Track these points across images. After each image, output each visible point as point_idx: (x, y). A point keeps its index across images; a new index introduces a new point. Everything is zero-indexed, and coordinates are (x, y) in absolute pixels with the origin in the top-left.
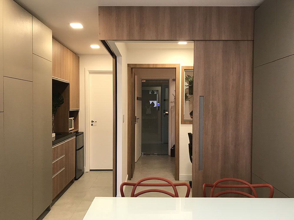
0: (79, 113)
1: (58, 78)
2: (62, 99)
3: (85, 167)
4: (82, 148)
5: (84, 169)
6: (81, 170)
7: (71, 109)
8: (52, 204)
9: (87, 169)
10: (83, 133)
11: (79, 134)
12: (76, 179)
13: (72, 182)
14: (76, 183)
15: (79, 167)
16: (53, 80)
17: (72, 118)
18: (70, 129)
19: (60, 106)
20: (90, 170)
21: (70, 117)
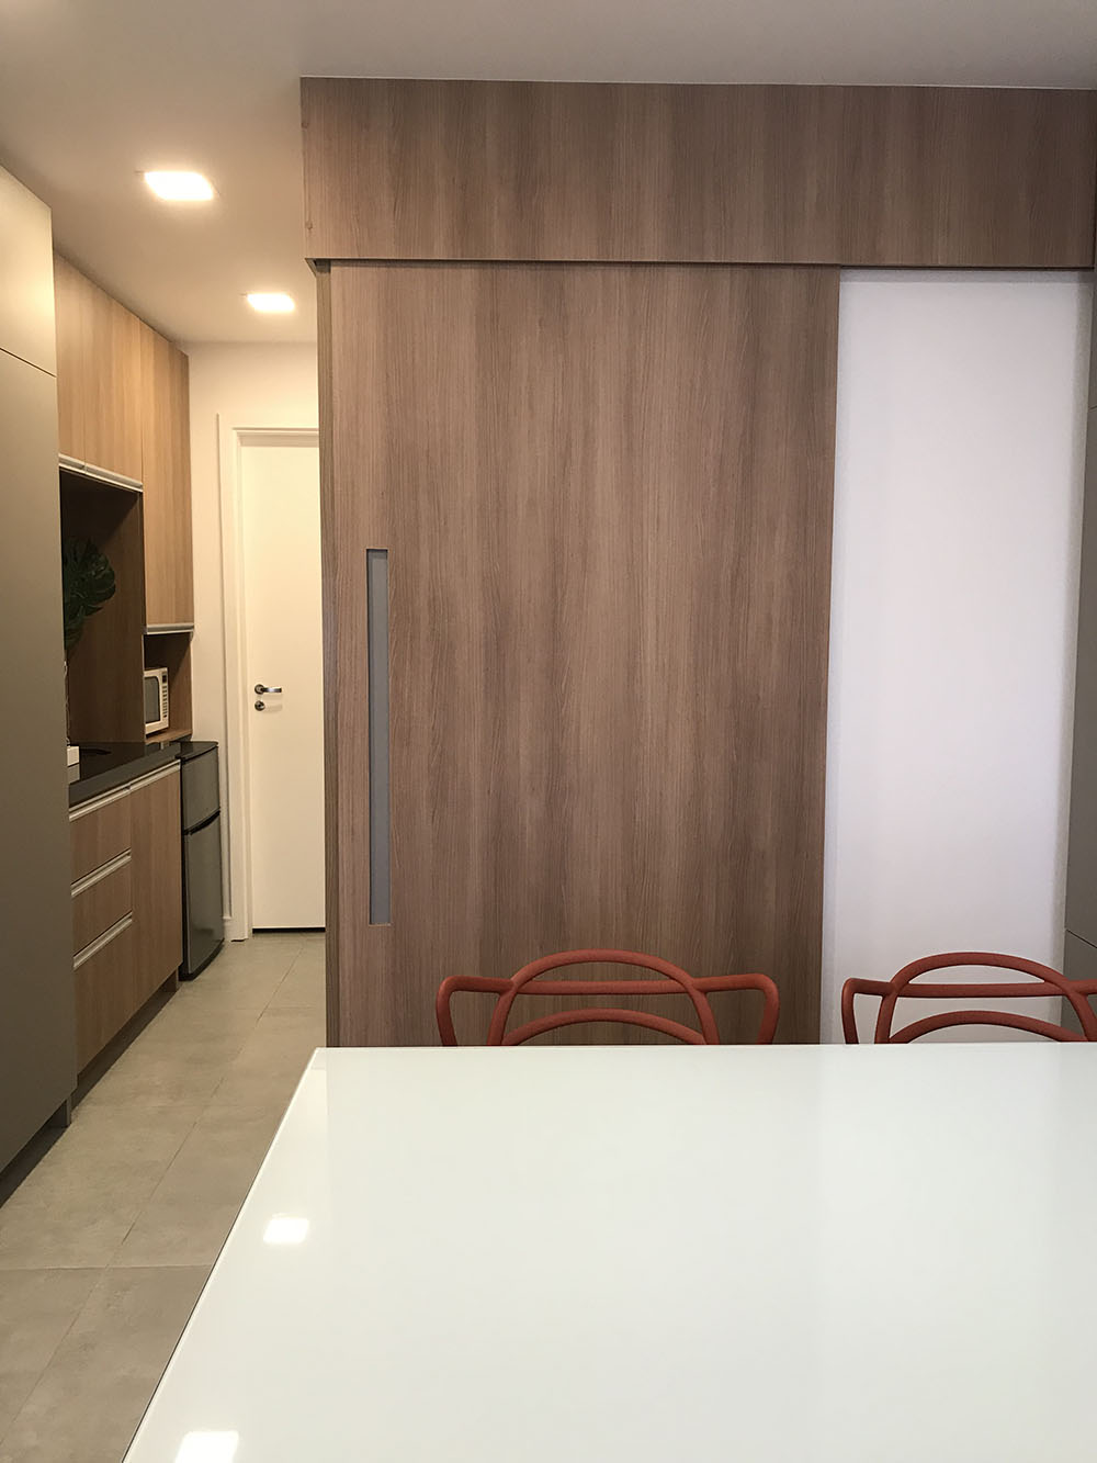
0: (192, 645)
1: (88, 465)
2: (107, 571)
3: (226, 917)
4: (215, 822)
5: (223, 928)
6: (209, 932)
7: (155, 624)
8: (78, 1096)
9: (238, 925)
10: (214, 747)
11: (197, 751)
12: (186, 975)
13: (167, 990)
14: (187, 993)
15: (198, 918)
16: (63, 472)
17: (158, 673)
18: (150, 728)
19: (100, 609)
20: (256, 931)
21: (149, 666)
